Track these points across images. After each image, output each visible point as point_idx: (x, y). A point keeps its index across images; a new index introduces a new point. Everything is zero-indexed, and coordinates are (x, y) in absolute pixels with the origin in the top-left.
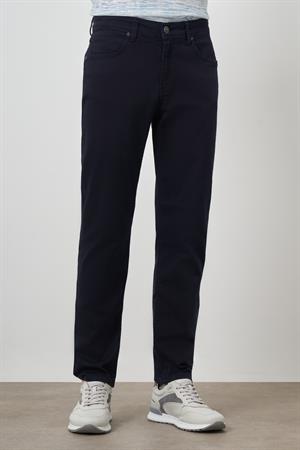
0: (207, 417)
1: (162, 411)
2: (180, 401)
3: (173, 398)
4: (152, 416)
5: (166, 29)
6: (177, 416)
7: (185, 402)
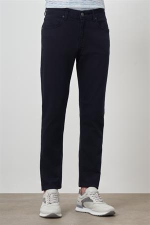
0: (106, 209)
1: (83, 206)
2: (92, 201)
3: (88, 200)
4: (78, 209)
5: (82, 14)
6: (90, 208)
7: (95, 201)
